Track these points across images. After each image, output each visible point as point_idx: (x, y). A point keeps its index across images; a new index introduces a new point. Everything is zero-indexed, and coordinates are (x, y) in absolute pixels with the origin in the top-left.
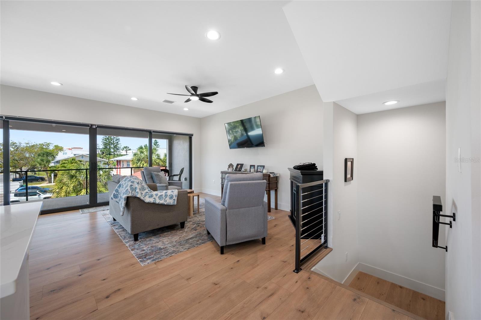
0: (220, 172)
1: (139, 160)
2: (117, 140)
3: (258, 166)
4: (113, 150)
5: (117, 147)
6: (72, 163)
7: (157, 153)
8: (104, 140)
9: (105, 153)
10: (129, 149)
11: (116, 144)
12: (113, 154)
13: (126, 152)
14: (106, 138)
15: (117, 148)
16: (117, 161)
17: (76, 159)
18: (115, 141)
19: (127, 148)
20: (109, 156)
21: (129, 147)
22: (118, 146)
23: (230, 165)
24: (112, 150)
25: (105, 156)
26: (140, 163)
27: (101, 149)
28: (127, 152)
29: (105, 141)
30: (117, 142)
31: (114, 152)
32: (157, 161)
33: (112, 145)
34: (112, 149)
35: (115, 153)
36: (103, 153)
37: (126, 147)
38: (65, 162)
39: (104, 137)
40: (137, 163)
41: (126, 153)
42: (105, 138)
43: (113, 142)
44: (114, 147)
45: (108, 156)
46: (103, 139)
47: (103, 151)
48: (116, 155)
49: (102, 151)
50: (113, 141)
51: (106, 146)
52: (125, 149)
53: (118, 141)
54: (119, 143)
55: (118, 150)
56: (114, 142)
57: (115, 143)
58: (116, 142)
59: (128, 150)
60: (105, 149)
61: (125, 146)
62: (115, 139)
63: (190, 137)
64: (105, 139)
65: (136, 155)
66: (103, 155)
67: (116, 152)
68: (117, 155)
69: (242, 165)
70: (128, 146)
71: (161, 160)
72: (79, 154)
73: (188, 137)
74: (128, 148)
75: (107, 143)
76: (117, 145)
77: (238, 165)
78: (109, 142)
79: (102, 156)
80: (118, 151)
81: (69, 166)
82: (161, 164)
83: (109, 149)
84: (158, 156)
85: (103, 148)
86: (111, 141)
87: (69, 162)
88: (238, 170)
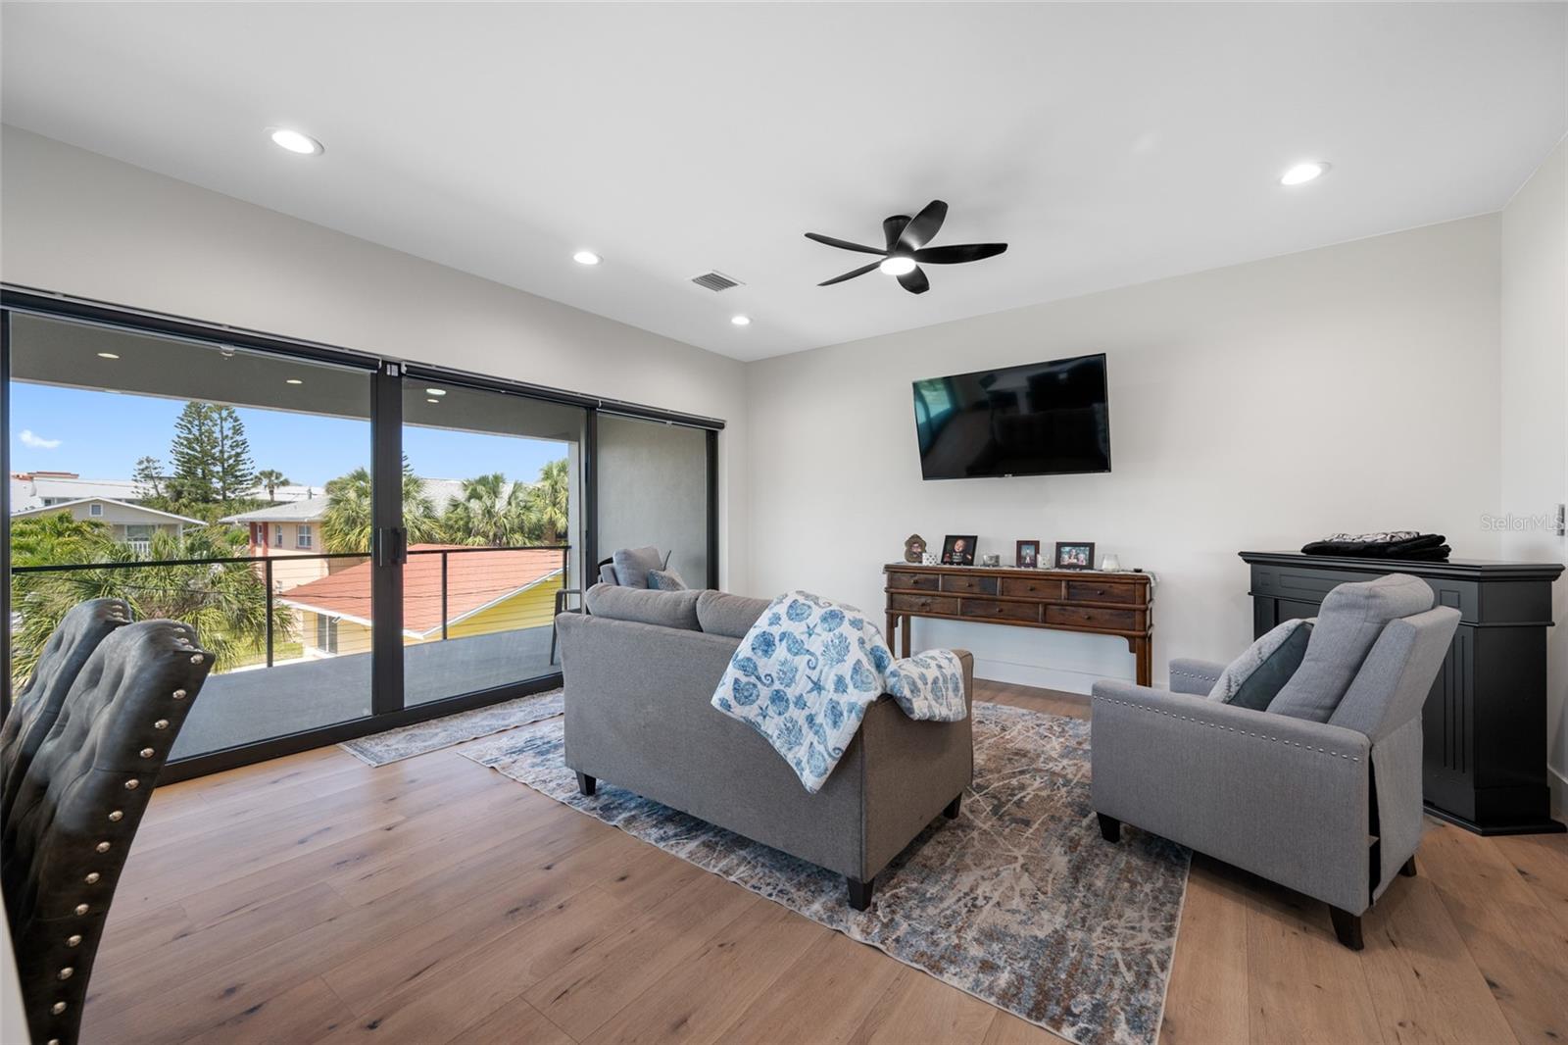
0: (882, 567)
1: (354, 522)
2: (237, 446)
3: (1060, 546)
4: (221, 484)
5: (238, 474)
6: (60, 534)
7: (421, 496)
8: (182, 444)
9: (186, 493)
10: (282, 479)
11: (231, 461)
12: (220, 497)
13: (268, 491)
14: (191, 436)
15: (237, 477)
16: (253, 525)
17: (74, 518)
18: (226, 448)
19: (273, 478)
20: (204, 505)
21: (281, 475)
22: (241, 467)
23: (913, 540)
24: (217, 484)
25: (186, 507)
26: (360, 534)
27: (169, 478)
28: (272, 492)
29: (186, 450)
30: (238, 455)
31: (224, 489)
32: (424, 527)
33: (215, 465)
34: (214, 480)
35: (228, 494)
36: (179, 495)
37: (271, 473)
38: (28, 527)
39: (182, 435)
40: (347, 534)
41: (268, 497)
42: (187, 439)
43: (222, 452)
44: (223, 472)
45: (201, 506)
46: (177, 439)
47: (179, 488)
48: (236, 505)
49: (174, 486)
50: (220, 448)
51: (190, 468)
52: (265, 482)
53: (239, 450)
54: (244, 456)
55: (241, 483)
56: (226, 455)
57: (230, 458)
58: (233, 453)
59: (278, 485)
60: (185, 477)
61: (268, 469)
62: (228, 443)
63: (712, 431)
64: (185, 443)
65: (341, 501)
66: (177, 500)
67: (233, 492)
68: (243, 502)
69: (971, 542)
70: (276, 470)
71: (436, 520)
72: (77, 499)
73: (701, 434)
74: (278, 476)
75: (196, 458)
76: (238, 464)
77: (950, 540)
78: (204, 453)
79: (172, 505)
80: (241, 487)
81: (50, 546)
82: (437, 536)
83: (204, 477)
84: (428, 508)
85: (180, 476)
86: (213, 448)
87: (43, 529)
88: (957, 558)
